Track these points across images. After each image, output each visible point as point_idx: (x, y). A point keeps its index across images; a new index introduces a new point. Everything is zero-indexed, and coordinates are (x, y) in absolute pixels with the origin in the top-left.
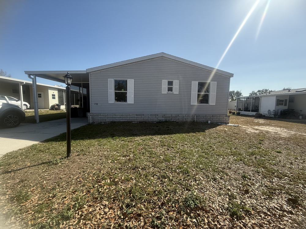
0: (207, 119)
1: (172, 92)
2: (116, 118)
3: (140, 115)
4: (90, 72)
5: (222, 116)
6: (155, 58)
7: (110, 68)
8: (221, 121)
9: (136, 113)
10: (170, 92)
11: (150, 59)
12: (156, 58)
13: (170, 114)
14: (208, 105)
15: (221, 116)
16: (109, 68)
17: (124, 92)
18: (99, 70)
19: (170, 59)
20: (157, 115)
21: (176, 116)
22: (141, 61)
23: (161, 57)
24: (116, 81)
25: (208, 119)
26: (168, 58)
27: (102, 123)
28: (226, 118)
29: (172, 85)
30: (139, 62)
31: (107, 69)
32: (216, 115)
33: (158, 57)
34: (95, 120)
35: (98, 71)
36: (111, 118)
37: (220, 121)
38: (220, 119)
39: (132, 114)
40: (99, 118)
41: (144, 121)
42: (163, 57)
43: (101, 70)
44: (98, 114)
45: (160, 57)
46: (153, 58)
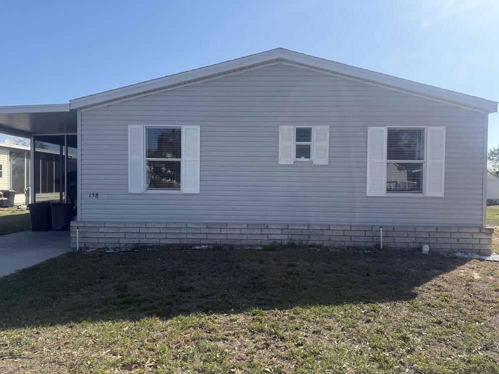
0: (419, 240)
1: (307, 160)
2: (148, 236)
3: (217, 226)
4: (81, 108)
5: (468, 230)
6: (258, 65)
7: (135, 95)
8: (466, 246)
9: (206, 221)
10: (303, 159)
11: (244, 68)
12: (263, 63)
13: (304, 225)
14: (420, 195)
15: (465, 230)
16: (130, 96)
17: (173, 162)
18: (105, 102)
19: (302, 65)
20: (264, 227)
21: (323, 228)
22: (219, 74)
23: (277, 60)
24: (149, 131)
25: (423, 240)
26: (298, 64)
27: (108, 249)
28: (479, 236)
29: (309, 140)
30: (214, 79)
31: (125, 97)
32: (446, 227)
33: (268, 62)
34: (91, 241)
35: (101, 103)
36: (135, 236)
37: (460, 247)
38: (461, 241)
39: (193, 223)
40: (100, 235)
41: (229, 242)
42: (283, 60)
43: (110, 101)
44: (100, 223)
45: (272, 61)
46: (254, 66)
